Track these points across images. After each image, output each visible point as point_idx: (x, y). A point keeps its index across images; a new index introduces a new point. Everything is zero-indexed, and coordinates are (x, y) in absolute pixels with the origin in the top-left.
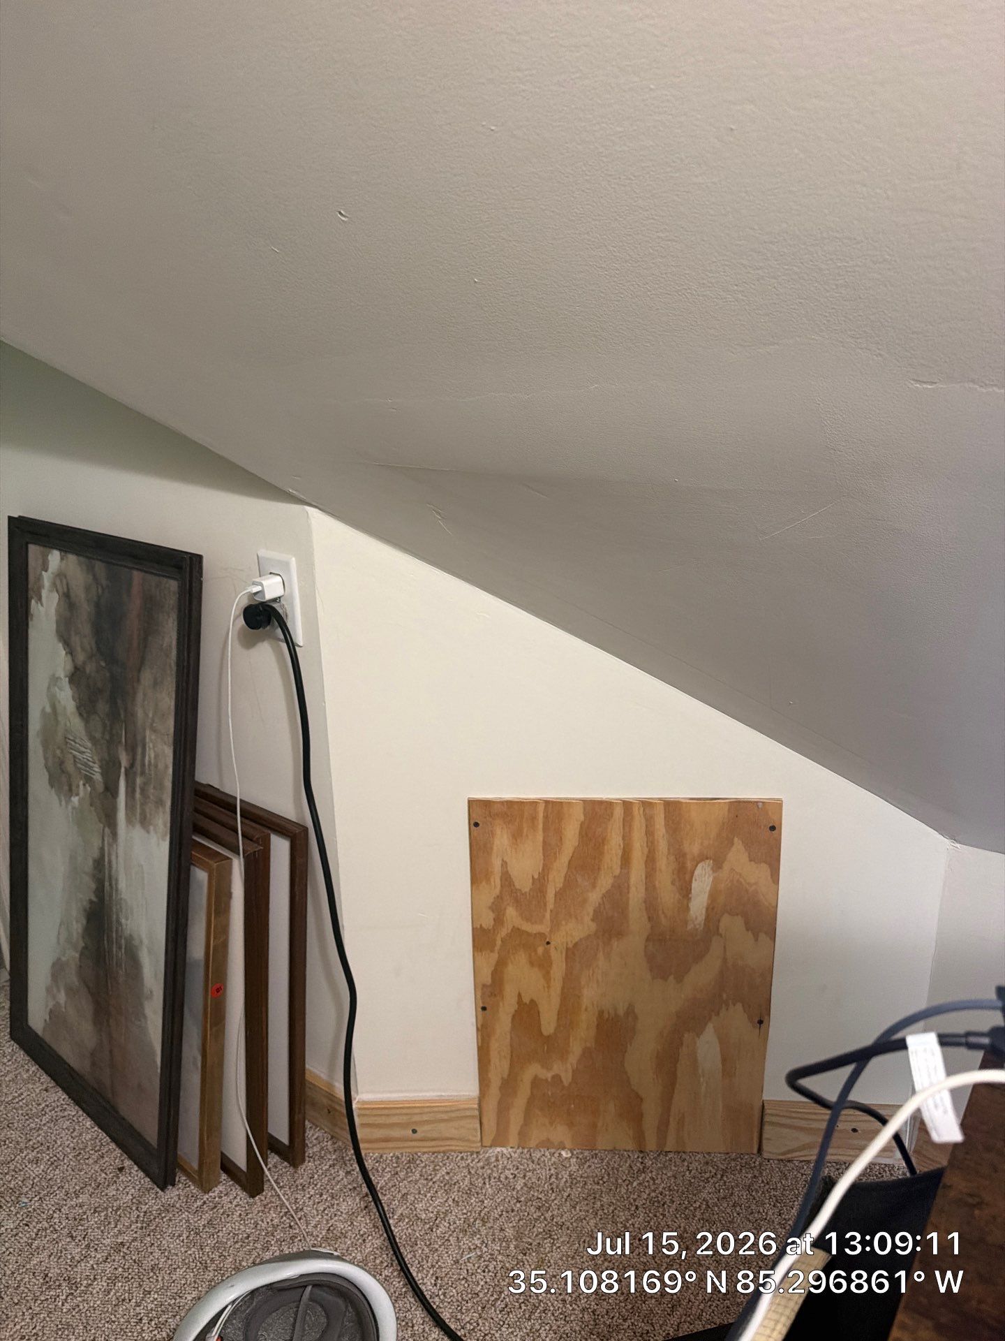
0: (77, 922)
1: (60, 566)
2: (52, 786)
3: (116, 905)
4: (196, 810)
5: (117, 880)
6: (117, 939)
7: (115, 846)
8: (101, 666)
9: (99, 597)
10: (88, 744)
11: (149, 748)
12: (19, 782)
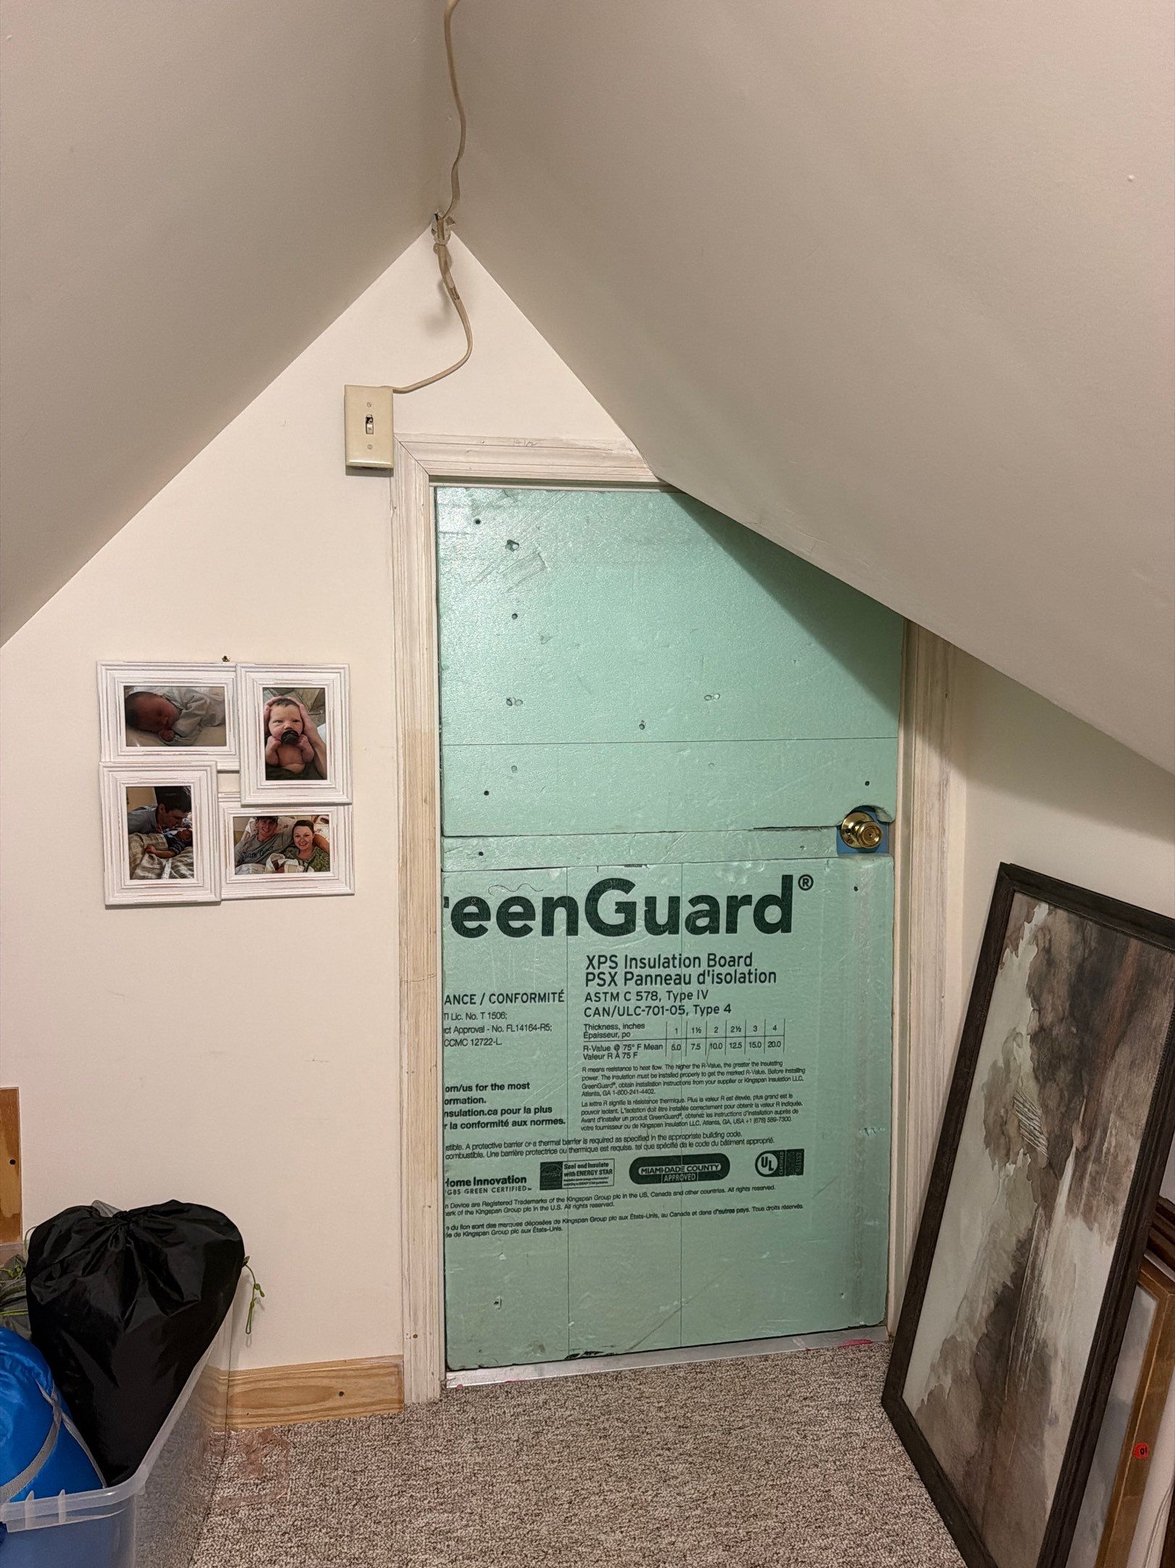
0: (984, 1303)
1: (1046, 920)
2: (987, 1145)
3: (1035, 1299)
4: (1154, 1226)
5: (1041, 1271)
6: (1026, 1340)
7: (1046, 1232)
8: (1072, 1032)
9: (1084, 960)
10: (1037, 1111)
11: (1111, 1132)
12: (951, 1132)
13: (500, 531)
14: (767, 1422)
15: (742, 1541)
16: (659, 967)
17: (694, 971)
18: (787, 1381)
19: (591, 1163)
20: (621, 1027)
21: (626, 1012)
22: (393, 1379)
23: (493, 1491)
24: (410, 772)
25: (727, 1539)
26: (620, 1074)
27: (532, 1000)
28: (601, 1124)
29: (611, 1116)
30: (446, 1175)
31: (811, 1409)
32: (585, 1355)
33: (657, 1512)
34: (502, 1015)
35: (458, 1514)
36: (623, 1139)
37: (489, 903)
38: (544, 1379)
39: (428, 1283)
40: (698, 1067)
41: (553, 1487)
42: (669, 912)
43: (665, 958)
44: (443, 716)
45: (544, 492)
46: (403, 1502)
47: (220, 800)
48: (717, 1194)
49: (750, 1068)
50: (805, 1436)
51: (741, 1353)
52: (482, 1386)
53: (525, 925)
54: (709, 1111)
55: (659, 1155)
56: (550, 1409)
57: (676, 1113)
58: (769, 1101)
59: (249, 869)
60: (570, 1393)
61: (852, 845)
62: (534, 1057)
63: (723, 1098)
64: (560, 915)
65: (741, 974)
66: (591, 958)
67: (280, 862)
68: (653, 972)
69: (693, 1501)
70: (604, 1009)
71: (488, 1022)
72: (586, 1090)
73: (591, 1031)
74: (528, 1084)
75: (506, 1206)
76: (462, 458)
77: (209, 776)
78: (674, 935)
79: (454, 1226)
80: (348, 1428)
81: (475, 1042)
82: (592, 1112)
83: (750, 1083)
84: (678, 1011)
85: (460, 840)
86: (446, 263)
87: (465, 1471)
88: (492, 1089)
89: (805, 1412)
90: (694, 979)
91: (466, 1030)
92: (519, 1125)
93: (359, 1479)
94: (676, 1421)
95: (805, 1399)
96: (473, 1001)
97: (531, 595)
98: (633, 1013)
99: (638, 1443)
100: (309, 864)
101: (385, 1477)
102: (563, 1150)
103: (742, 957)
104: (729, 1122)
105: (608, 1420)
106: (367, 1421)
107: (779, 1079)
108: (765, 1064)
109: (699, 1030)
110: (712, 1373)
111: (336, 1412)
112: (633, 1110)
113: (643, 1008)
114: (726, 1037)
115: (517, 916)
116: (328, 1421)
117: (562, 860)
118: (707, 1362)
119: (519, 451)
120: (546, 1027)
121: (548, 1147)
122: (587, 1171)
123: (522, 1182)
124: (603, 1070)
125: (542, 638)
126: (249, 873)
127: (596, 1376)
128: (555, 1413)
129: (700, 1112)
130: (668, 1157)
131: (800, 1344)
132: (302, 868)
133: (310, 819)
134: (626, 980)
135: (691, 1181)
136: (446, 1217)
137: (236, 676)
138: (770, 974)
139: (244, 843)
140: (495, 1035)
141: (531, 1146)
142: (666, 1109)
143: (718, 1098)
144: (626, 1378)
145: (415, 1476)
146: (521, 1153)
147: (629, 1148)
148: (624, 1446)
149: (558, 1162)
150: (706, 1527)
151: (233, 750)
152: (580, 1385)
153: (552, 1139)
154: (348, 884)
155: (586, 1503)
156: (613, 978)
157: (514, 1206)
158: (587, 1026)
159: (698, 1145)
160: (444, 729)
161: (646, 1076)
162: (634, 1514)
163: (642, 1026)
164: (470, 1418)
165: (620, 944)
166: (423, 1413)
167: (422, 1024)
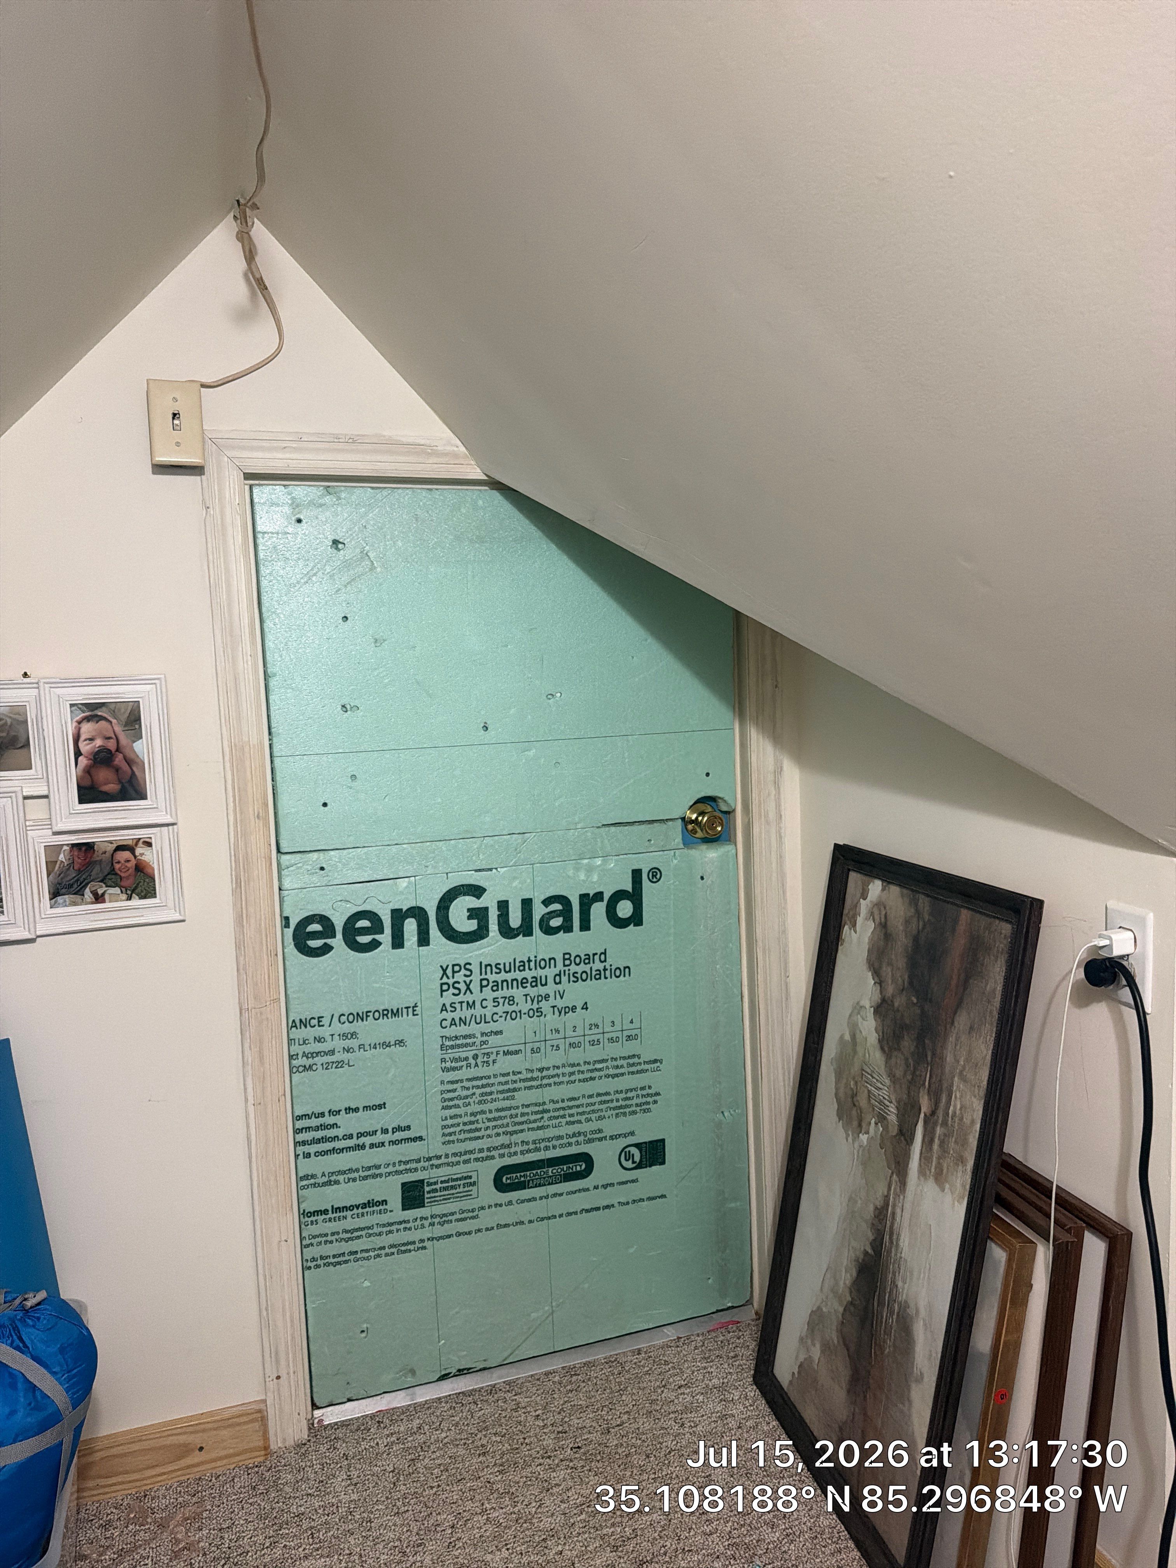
0: (846, 1272)
1: (881, 896)
2: (840, 1119)
3: (895, 1262)
5: (899, 1235)
6: (889, 1303)
7: (902, 1197)
8: (912, 1002)
9: (919, 931)
10: (886, 1081)
11: (956, 1097)
12: (805, 1107)
13: (324, 530)
14: (645, 1416)
15: (629, 1539)
16: (515, 971)
17: (550, 972)
18: (661, 1372)
19: (455, 1177)
20: (479, 1036)
21: (484, 1020)
22: (256, 1425)
23: (371, 1527)
24: (239, 788)
25: (614, 1539)
26: (479, 1083)
27: (385, 1017)
28: (462, 1136)
29: (473, 1127)
30: (301, 1207)
31: (686, 1396)
32: (458, 1373)
33: (542, 1523)
34: (354, 1035)
35: (336, 1557)
36: (485, 1150)
37: (333, 919)
38: (416, 1403)
39: (288, 1320)
40: (558, 1067)
41: (434, 1514)
42: (522, 915)
43: (520, 962)
44: (273, 725)
45: (369, 489)
46: (275, 1553)
47: (28, 828)
48: (583, 1194)
49: (609, 1063)
50: (683, 1424)
51: (615, 1350)
52: (352, 1419)
53: (374, 939)
54: (571, 1112)
55: (523, 1161)
56: (425, 1433)
57: (539, 1116)
58: (630, 1095)
59: (65, 901)
60: (445, 1414)
61: (697, 836)
62: (390, 1075)
63: (584, 1096)
64: (410, 926)
65: (596, 971)
66: (444, 968)
67: (100, 892)
68: (509, 977)
69: (578, 1507)
70: (460, 1019)
71: (338, 1044)
72: (445, 1104)
73: (448, 1043)
74: (384, 1104)
75: (366, 1231)
76: (280, 455)
77: (15, 803)
78: (528, 938)
79: (313, 1258)
80: (211, 1484)
81: (325, 1067)
82: (452, 1126)
83: (610, 1079)
84: (536, 1014)
85: (299, 855)
86: (250, 251)
87: (340, 1511)
88: (346, 1113)
89: (680, 1400)
90: (550, 980)
91: (315, 1055)
92: (376, 1147)
93: (227, 1536)
94: (554, 1428)
95: (679, 1387)
96: (321, 1024)
97: (361, 596)
98: (490, 1020)
99: (518, 1455)
100: (133, 891)
101: (255, 1530)
102: (424, 1168)
103: (596, 954)
104: (591, 1120)
105: (485, 1436)
106: (230, 1473)
107: (638, 1072)
108: (624, 1058)
109: (558, 1031)
110: (586, 1374)
111: (196, 1469)
112: (495, 1119)
113: (500, 1015)
114: (584, 1036)
115: (364, 931)
116: (188, 1479)
117: (409, 870)
118: (581, 1363)
119: (340, 447)
120: (400, 1042)
121: (408, 1167)
122: (450, 1185)
123: (383, 1205)
124: (462, 1081)
125: (376, 641)
126: (66, 906)
127: (471, 1393)
128: (430, 1437)
129: (562, 1113)
130: (533, 1162)
131: (671, 1333)
132: (124, 896)
133: (130, 843)
134: (482, 987)
135: (556, 1183)
136: (305, 1250)
137: (39, 694)
138: (625, 968)
139: (58, 873)
140: (345, 1056)
141: (391, 1167)
142: (528, 1114)
143: (579, 1097)
144: (500, 1390)
145: (287, 1524)
146: (381, 1175)
147: (493, 1158)
148: (504, 1460)
149: (419, 1180)
150: (592, 1531)
151: (40, 772)
152: (454, 1405)
153: (413, 1158)
154: (178, 910)
155: (469, 1525)
156: (468, 988)
157: (376, 1230)
158: (444, 1038)
159: (561, 1146)
160: (275, 740)
161: (507, 1083)
162: (519, 1528)
163: (501, 1032)
164: (341, 1455)
165: (474, 951)
166: (291, 1457)
167: (266, 1053)
